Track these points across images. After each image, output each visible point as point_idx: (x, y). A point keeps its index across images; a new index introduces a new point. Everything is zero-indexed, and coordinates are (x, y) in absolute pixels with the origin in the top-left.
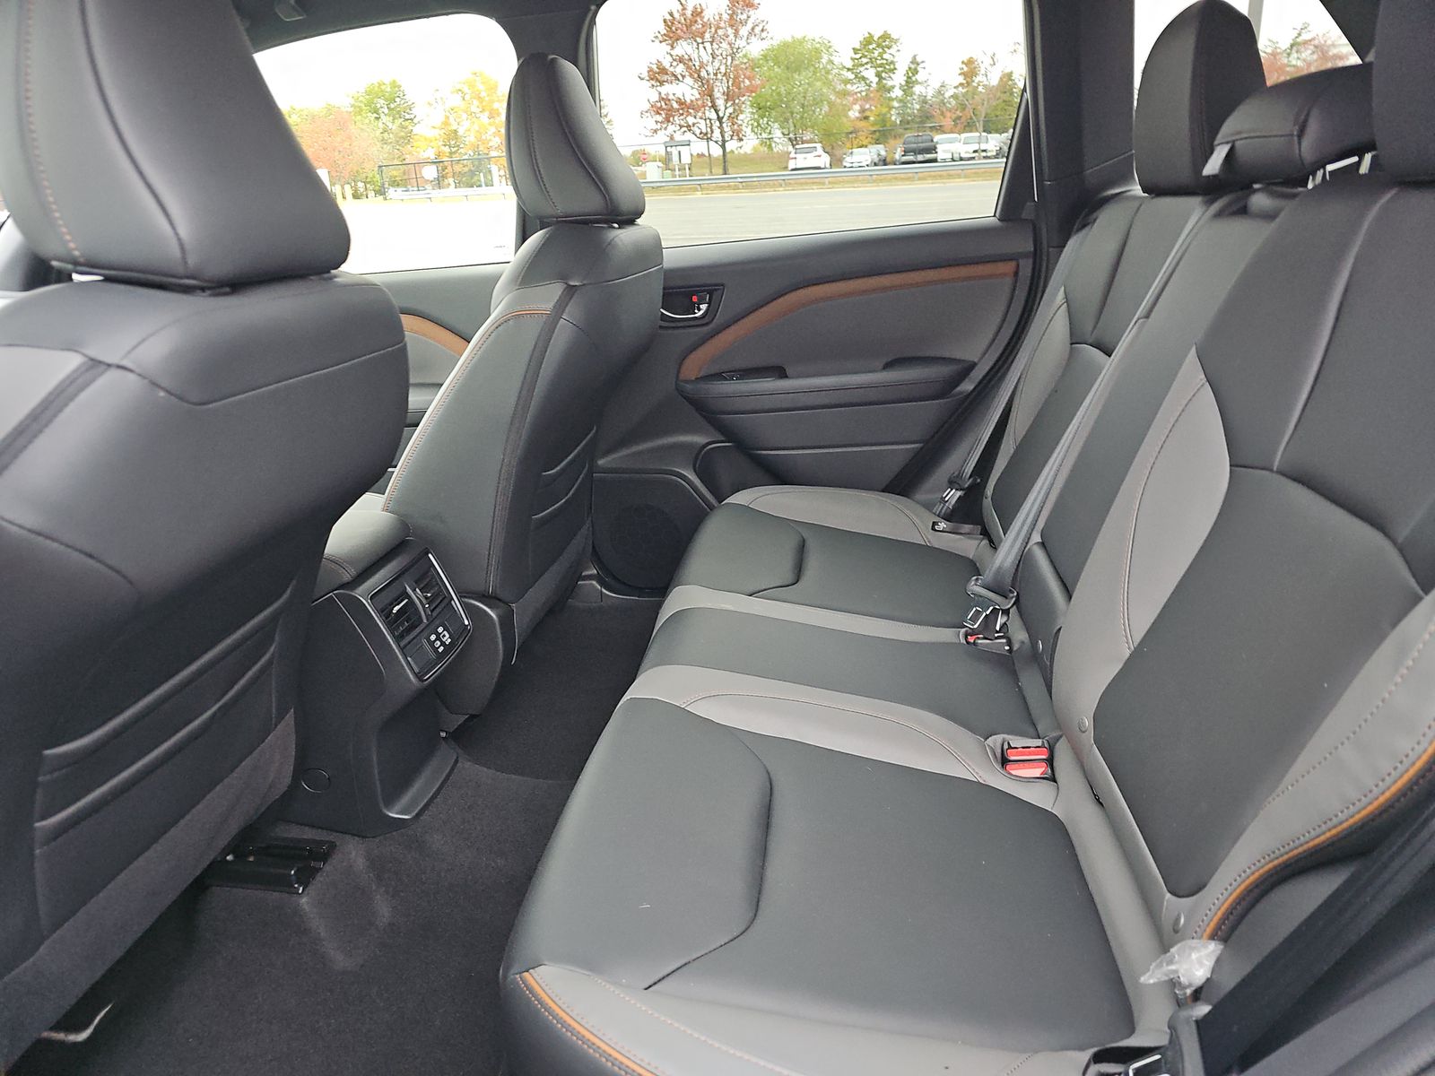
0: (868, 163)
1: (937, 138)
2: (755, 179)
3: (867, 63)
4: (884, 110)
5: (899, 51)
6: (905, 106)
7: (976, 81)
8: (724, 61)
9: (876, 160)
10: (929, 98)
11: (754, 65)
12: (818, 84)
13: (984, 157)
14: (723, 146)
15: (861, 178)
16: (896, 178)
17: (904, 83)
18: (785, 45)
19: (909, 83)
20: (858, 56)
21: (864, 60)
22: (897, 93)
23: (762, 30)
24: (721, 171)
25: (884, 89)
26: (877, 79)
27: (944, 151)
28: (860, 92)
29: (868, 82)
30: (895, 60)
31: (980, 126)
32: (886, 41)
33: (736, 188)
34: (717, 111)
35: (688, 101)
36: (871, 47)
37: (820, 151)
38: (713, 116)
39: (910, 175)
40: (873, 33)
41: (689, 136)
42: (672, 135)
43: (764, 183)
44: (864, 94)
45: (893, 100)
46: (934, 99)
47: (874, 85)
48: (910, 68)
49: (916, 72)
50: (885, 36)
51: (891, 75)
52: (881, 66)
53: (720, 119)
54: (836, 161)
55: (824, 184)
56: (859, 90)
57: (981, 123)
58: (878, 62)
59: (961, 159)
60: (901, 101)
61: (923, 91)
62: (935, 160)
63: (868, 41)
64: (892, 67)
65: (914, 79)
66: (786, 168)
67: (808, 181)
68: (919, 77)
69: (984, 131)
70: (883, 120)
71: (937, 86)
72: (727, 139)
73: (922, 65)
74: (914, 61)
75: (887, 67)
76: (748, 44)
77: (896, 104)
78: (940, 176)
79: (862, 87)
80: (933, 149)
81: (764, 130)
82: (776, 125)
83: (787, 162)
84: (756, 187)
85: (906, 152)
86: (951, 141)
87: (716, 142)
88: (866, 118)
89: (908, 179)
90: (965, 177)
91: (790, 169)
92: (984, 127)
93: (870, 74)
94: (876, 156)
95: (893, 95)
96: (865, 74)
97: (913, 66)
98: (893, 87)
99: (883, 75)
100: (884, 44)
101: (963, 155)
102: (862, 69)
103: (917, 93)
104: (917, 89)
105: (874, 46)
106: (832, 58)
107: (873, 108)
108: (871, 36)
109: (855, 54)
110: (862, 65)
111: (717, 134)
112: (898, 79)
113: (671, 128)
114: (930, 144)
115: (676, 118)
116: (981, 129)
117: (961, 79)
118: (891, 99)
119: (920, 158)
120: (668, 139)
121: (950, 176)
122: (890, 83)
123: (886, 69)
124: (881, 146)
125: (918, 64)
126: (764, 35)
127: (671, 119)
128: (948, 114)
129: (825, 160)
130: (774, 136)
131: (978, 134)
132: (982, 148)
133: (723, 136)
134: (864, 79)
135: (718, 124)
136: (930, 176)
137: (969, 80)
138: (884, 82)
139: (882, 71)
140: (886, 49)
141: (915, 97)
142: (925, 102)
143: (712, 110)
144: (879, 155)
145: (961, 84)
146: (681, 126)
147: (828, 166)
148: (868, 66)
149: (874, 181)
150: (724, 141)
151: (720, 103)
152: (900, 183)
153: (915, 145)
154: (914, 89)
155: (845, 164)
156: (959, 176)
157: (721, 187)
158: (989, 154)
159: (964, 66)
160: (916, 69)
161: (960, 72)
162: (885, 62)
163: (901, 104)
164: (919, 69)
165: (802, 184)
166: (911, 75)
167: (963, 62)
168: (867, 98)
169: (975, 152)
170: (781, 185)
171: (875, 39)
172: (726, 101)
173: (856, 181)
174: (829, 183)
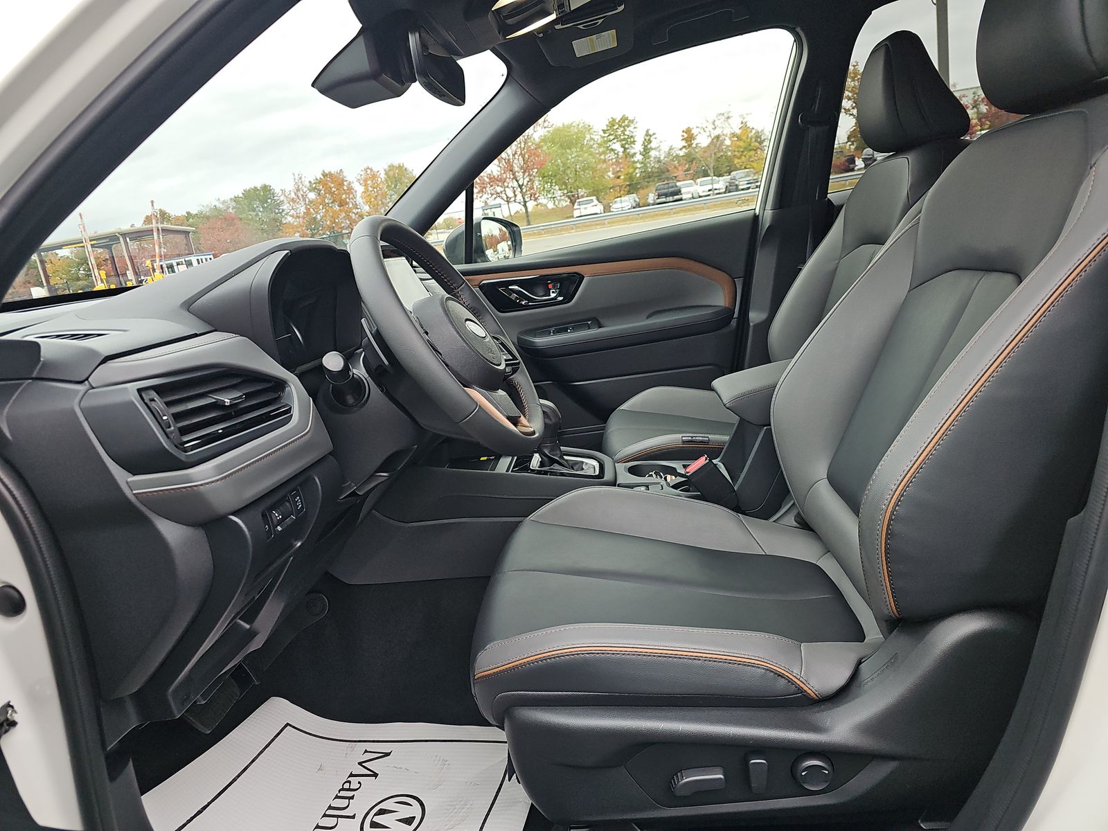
0: (630, 207)
1: (678, 184)
2: (553, 226)
3: (614, 139)
4: (631, 170)
5: (635, 128)
6: (645, 165)
7: (695, 144)
8: (519, 146)
9: (634, 205)
10: (662, 158)
11: (538, 146)
12: (586, 155)
13: (717, 194)
14: (525, 205)
15: (631, 217)
16: (657, 215)
17: (642, 150)
18: (558, 130)
19: (646, 151)
20: (607, 135)
21: (612, 137)
22: (639, 157)
23: (545, 121)
24: (526, 224)
25: (628, 155)
26: (623, 149)
27: (686, 193)
28: (612, 159)
29: (616, 152)
30: (634, 135)
31: (711, 172)
32: (625, 122)
33: (539, 234)
34: (517, 181)
35: (496, 177)
36: (615, 128)
37: (596, 202)
38: (515, 184)
39: (667, 211)
40: (615, 118)
41: (499, 201)
42: (486, 202)
43: (559, 228)
44: (614, 160)
45: (637, 162)
46: (666, 159)
47: (621, 154)
48: (645, 140)
49: (650, 142)
50: (624, 119)
51: (633, 146)
52: (624, 139)
53: (520, 186)
54: (607, 208)
55: (604, 224)
56: (610, 158)
57: (712, 170)
58: (622, 137)
59: (700, 197)
60: (642, 163)
61: (657, 153)
62: (681, 200)
63: (612, 123)
64: (632, 140)
65: (649, 146)
66: (573, 217)
67: (592, 223)
68: (653, 145)
69: (715, 176)
70: (630, 177)
71: (667, 150)
72: (527, 200)
73: (654, 136)
74: (648, 134)
75: (629, 140)
76: (535, 131)
77: (638, 165)
78: (689, 210)
79: (612, 156)
80: (678, 192)
81: (549, 192)
82: (557, 187)
83: (573, 212)
84: (554, 232)
85: (659, 196)
86: (690, 185)
87: (520, 203)
88: (619, 177)
89: (666, 214)
90: (708, 208)
91: (575, 216)
92: (714, 173)
93: (617, 146)
94: (633, 202)
95: (636, 159)
96: (613, 147)
97: (647, 138)
98: (635, 154)
99: (627, 146)
100: (623, 124)
101: (701, 194)
102: (611, 143)
103: (653, 156)
104: (653, 153)
105: (617, 126)
106: (592, 136)
107: (622, 170)
108: (614, 120)
109: (605, 133)
110: (610, 141)
111: (519, 197)
112: (638, 148)
113: (485, 196)
114: (676, 188)
115: (487, 189)
116: (712, 174)
117: (684, 143)
118: (634, 162)
119: (671, 199)
120: (483, 204)
121: (696, 209)
122: (632, 151)
123: (628, 142)
124: (634, 195)
125: (651, 136)
126: (546, 125)
127: (484, 190)
128: (680, 168)
129: (599, 208)
130: (557, 195)
131: (710, 178)
132: (714, 188)
133: (524, 198)
134: (612, 150)
135: (519, 190)
136: (682, 210)
137: (689, 143)
138: (628, 150)
139: (626, 144)
140: (626, 128)
141: (652, 159)
142: (659, 161)
143: (514, 181)
144: (635, 201)
145: (684, 147)
146: (492, 195)
147: (602, 212)
148: (615, 141)
149: (642, 218)
150: (525, 202)
151: (520, 175)
152: (661, 217)
153: (667, 190)
154: (650, 153)
155: (612, 210)
156: (703, 208)
157: (529, 234)
158: (721, 191)
159: (684, 134)
160: (649, 140)
161: (682, 138)
162: (626, 137)
163: (642, 165)
164: (652, 139)
165: (588, 226)
166: (646, 144)
167: (683, 131)
168: (618, 163)
169: (709, 191)
170: (573, 229)
171: (617, 121)
172: (524, 173)
173: (628, 220)
174: (609, 223)
